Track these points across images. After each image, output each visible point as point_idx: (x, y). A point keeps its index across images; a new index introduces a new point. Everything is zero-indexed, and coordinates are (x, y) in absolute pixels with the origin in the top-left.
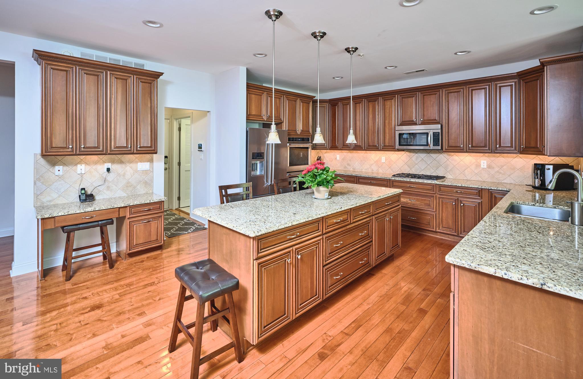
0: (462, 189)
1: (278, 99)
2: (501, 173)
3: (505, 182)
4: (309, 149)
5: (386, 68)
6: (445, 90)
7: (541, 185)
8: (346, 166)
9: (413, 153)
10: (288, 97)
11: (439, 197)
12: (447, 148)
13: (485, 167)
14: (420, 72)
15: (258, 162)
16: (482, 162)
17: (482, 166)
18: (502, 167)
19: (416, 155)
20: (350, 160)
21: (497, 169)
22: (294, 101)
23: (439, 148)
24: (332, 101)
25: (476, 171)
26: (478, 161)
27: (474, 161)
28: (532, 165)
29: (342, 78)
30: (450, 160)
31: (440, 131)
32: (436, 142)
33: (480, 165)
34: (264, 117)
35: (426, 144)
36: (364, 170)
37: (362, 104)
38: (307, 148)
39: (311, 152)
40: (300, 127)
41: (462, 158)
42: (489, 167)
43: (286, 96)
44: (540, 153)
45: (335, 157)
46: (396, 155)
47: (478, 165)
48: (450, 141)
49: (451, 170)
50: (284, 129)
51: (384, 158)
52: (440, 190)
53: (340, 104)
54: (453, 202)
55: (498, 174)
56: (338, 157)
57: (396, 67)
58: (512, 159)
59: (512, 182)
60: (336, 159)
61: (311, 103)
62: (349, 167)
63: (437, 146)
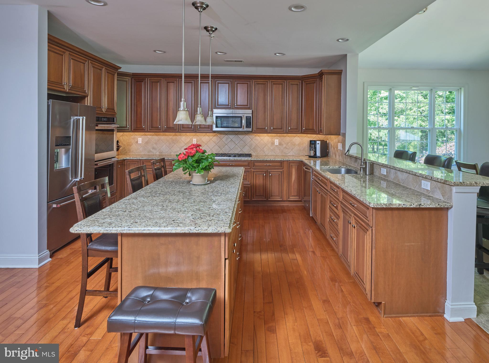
0: (271, 162)
1: (82, 64)
2: (287, 148)
3: (289, 155)
4: (115, 132)
5: (216, 53)
6: (254, 81)
7: (314, 155)
8: (151, 149)
9: (224, 134)
10: (93, 62)
11: (253, 171)
12: (255, 130)
13: (278, 144)
14: (238, 63)
15: (63, 150)
16: (276, 140)
17: (276, 144)
18: (288, 143)
19: (226, 136)
20: (156, 144)
21: (285, 146)
22: (100, 69)
23: (250, 129)
24: (137, 75)
25: (272, 148)
26: (273, 140)
27: (270, 140)
28: (308, 141)
29: (165, 52)
30: (253, 140)
31: (251, 115)
32: (248, 125)
33: (274, 143)
34: (65, 87)
35: (240, 126)
36: (173, 153)
37: (160, 84)
38: (112, 131)
39: (116, 135)
40: (105, 104)
41: (262, 138)
42: (280, 144)
43: (92, 62)
44: (315, 133)
45: (136, 141)
46: (207, 137)
47: (273, 143)
48: (258, 124)
49: (254, 148)
50: (89, 105)
51: (196, 139)
52: (254, 165)
53: (148, 81)
54: (264, 174)
55: (285, 149)
56: (140, 140)
57: (226, 53)
58: (293, 138)
59: (294, 154)
60: (137, 142)
61: (116, 74)
62: (154, 151)
63: (249, 128)
